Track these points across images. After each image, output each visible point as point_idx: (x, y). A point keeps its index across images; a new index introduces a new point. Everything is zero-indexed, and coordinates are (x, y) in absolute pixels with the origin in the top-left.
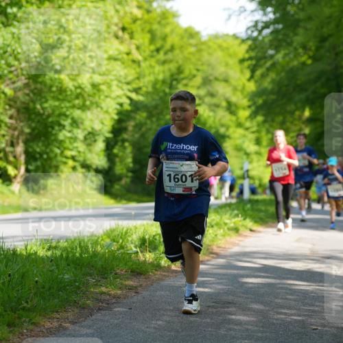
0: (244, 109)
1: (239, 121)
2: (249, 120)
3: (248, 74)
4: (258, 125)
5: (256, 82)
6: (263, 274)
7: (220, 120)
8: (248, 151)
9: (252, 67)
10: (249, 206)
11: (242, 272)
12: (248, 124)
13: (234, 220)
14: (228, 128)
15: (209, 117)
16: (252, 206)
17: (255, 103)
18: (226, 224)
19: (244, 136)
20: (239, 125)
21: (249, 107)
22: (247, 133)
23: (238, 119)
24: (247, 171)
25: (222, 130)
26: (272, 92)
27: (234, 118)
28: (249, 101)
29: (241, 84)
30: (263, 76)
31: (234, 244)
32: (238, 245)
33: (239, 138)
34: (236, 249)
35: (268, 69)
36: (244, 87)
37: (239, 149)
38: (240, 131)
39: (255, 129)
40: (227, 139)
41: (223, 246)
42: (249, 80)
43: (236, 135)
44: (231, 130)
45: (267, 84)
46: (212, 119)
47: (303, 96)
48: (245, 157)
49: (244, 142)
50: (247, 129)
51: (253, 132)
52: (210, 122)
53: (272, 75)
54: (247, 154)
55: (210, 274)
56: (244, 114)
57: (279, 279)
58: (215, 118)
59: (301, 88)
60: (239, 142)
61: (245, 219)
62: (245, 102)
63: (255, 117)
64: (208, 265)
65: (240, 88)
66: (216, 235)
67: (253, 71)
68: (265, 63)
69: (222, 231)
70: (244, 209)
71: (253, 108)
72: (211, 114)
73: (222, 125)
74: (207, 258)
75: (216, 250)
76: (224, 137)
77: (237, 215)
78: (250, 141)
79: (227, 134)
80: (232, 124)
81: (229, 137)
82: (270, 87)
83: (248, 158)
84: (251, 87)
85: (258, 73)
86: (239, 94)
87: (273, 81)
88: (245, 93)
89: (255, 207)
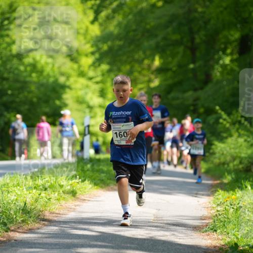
0: (87, 55)
1: (82, 69)
2: (92, 68)
3: (91, 16)
4: (103, 75)
5: (101, 25)
6: (99, 243)
7: (59, 68)
8: (91, 103)
9: (95, 8)
10: (89, 166)
11: (76, 241)
12: (91, 73)
13: (70, 182)
14: (68, 77)
15: (47, 64)
16: (93, 165)
17: (99, 49)
18: (61, 186)
19: (87, 86)
20: (82, 74)
21: (93, 53)
22: (90, 83)
23: (80, 67)
24: (88, 126)
25: (62, 80)
26: (118, 37)
27: (75, 66)
28: (92, 46)
29: (84, 26)
30: (109, 18)
31: (70, 210)
32: (74, 210)
33: (81, 89)
34: (71, 215)
35: (115, 11)
36: (87, 30)
37: (80, 101)
38: (83, 81)
39: (99, 79)
40: (67, 90)
41: (57, 212)
42: (92, 22)
43: (78, 86)
44: (72, 80)
45: (112, 27)
46: (50, 66)
47: (152, 42)
48: (87, 110)
49: (86, 94)
50: (91, 79)
51: (97, 83)
52: (48, 69)
53: (119, 18)
54: (90, 108)
55: (39, 244)
56: (87, 61)
57: (118, 249)
58: (53, 65)
59: (149, 34)
60: (80, 93)
61: (83, 181)
62: (88, 48)
63: (99, 65)
64: (38, 233)
65: (82, 31)
66: (49, 199)
67: (97, 13)
68: (111, 3)
69: (56, 194)
70: (83, 170)
71: (97, 56)
72: (50, 60)
73: (62, 74)
74: (37, 225)
75: (48, 216)
76: (64, 87)
77: (75, 177)
78: (93, 93)
79: (68, 83)
80: (73, 73)
81: (69, 87)
82: (116, 32)
83: (90, 112)
84: (95, 30)
85: (103, 14)
86: (81, 38)
87: (119, 24)
88: (89, 37)
89: (96, 167)
